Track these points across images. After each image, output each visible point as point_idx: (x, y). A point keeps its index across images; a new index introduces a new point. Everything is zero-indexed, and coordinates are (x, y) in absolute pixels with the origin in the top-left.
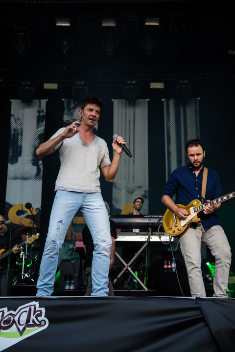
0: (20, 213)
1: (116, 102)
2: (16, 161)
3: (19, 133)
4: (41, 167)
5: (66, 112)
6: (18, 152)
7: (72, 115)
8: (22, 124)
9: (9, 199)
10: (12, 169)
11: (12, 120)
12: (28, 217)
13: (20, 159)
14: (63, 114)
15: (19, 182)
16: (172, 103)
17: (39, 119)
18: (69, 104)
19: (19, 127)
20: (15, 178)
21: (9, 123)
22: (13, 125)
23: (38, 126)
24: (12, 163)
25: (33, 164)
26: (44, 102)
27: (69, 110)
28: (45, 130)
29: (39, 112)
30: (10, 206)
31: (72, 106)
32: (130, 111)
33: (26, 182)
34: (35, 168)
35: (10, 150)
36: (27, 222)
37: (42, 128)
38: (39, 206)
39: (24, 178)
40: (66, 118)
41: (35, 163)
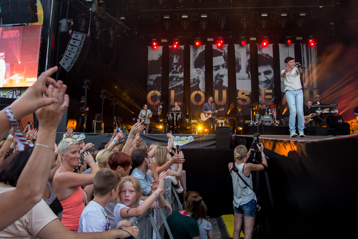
0: (243, 94)
1: (280, 45)
2: (239, 72)
3: (239, 60)
4: (250, 74)
5: (258, 50)
6: (240, 68)
8: (240, 55)
9: (238, 88)
10: (237, 75)
11: (236, 53)
12: (246, 95)
13: (240, 71)
14: (257, 51)
15: (241, 81)
16: (304, 45)
17: (247, 53)
18: (260, 46)
19: (239, 57)
20: (240, 79)
21: (235, 55)
22: (236, 56)
23: (247, 56)
24: (237, 73)
26: (249, 45)
27: (260, 49)
29: (247, 50)
30: (239, 91)
31: (261, 47)
32: (286, 49)
33: (244, 81)
34: (247, 74)
35: (236, 67)
36: (246, 98)
37: (249, 57)
38: (250, 91)
39: (243, 79)
40: (259, 52)
41: (247, 73)
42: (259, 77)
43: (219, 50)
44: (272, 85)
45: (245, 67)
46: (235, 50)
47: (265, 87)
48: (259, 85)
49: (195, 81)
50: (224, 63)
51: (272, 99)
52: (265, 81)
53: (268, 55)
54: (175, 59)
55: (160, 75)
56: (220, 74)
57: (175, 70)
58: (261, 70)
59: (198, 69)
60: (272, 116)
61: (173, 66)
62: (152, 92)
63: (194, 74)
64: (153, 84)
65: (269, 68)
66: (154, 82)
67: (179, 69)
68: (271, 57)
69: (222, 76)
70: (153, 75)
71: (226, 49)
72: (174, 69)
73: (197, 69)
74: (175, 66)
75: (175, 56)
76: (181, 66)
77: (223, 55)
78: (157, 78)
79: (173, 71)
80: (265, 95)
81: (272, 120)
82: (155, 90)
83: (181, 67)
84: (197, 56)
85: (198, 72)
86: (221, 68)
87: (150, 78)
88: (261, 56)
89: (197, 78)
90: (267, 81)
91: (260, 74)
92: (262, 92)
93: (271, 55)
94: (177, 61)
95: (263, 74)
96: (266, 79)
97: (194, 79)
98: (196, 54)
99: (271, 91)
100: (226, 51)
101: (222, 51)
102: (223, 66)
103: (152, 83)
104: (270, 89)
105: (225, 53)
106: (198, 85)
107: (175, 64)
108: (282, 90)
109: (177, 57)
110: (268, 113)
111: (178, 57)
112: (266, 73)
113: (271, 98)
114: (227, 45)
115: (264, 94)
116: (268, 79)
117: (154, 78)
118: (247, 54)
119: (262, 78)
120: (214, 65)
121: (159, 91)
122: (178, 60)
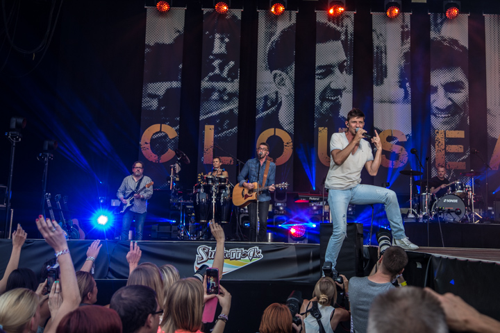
0: (390, 138)
1: (487, 17)
2: (382, 83)
3: (383, 51)
4: (409, 90)
5: (432, 28)
6: (383, 73)
7: (439, 31)
8: (385, 41)
9: (377, 123)
10: (377, 90)
11: (374, 36)
12: (398, 143)
13: (385, 80)
14: (429, 30)
15: (387, 105)
17: (404, 36)
18: (435, 19)
19: (382, 44)
20: (382, 102)
21: (371, 40)
22: (376, 42)
23: (403, 43)
24: (377, 85)
25: (401, 87)
26: (408, 15)
27: (436, 25)
28: (411, 48)
29: (403, 27)
31: (439, 21)
33: (393, 106)
34: (402, 90)
35: (375, 71)
36: (397, 149)
37: (407, 46)
38: (409, 132)
39: (391, 102)
40: (433, 35)
41: (402, 85)
42: (433, 97)
43: (332, 25)
44: (463, 120)
45: (398, 70)
46: (374, 27)
47: (445, 123)
48: (433, 117)
49: (269, 104)
50: (345, 58)
51: (463, 154)
52: (448, 109)
53: (455, 42)
54: (217, 43)
55: (175, 84)
56: (333, 86)
57: (217, 71)
58: (439, 79)
59: (278, 72)
60: (464, 197)
61: (213, 60)
62: (155, 128)
63: (268, 86)
64: (159, 108)
65: (459, 75)
66: (161, 103)
67: (227, 69)
68: (463, 47)
69: (338, 92)
70: (158, 84)
71: (349, 24)
72: (214, 68)
73: (274, 72)
74: (216, 63)
75: (217, 36)
76: (232, 63)
77: (343, 37)
78: (169, 91)
79: (211, 74)
80: (446, 144)
81: (463, 208)
82: (162, 122)
83: (234, 66)
84: (275, 38)
85: (278, 79)
86: (337, 71)
87: (150, 91)
88: (439, 43)
89: (274, 96)
90: (453, 109)
91: (435, 90)
92: (440, 137)
93: (464, 42)
94: (223, 50)
95: (441, 91)
96: (450, 103)
97: (266, 98)
98: (272, 34)
99: (460, 134)
100: (351, 29)
101: (339, 28)
102: (341, 67)
103: (154, 104)
104: (458, 128)
105: (346, 34)
106: (276, 113)
107: (218, 56)
108: (488, 131)
109: (222, 40)
110: (453, 190)
111: (227, 40)
112: (451, 87)
113: (461, 150)
114: (352, 14)
115: (443, 141)
116: (454, 104)
117: (161, 92)
118: (403, 39)
119: (439, 100)
120: (318, 64)
121: (172, 125)
122: (227, 48)
